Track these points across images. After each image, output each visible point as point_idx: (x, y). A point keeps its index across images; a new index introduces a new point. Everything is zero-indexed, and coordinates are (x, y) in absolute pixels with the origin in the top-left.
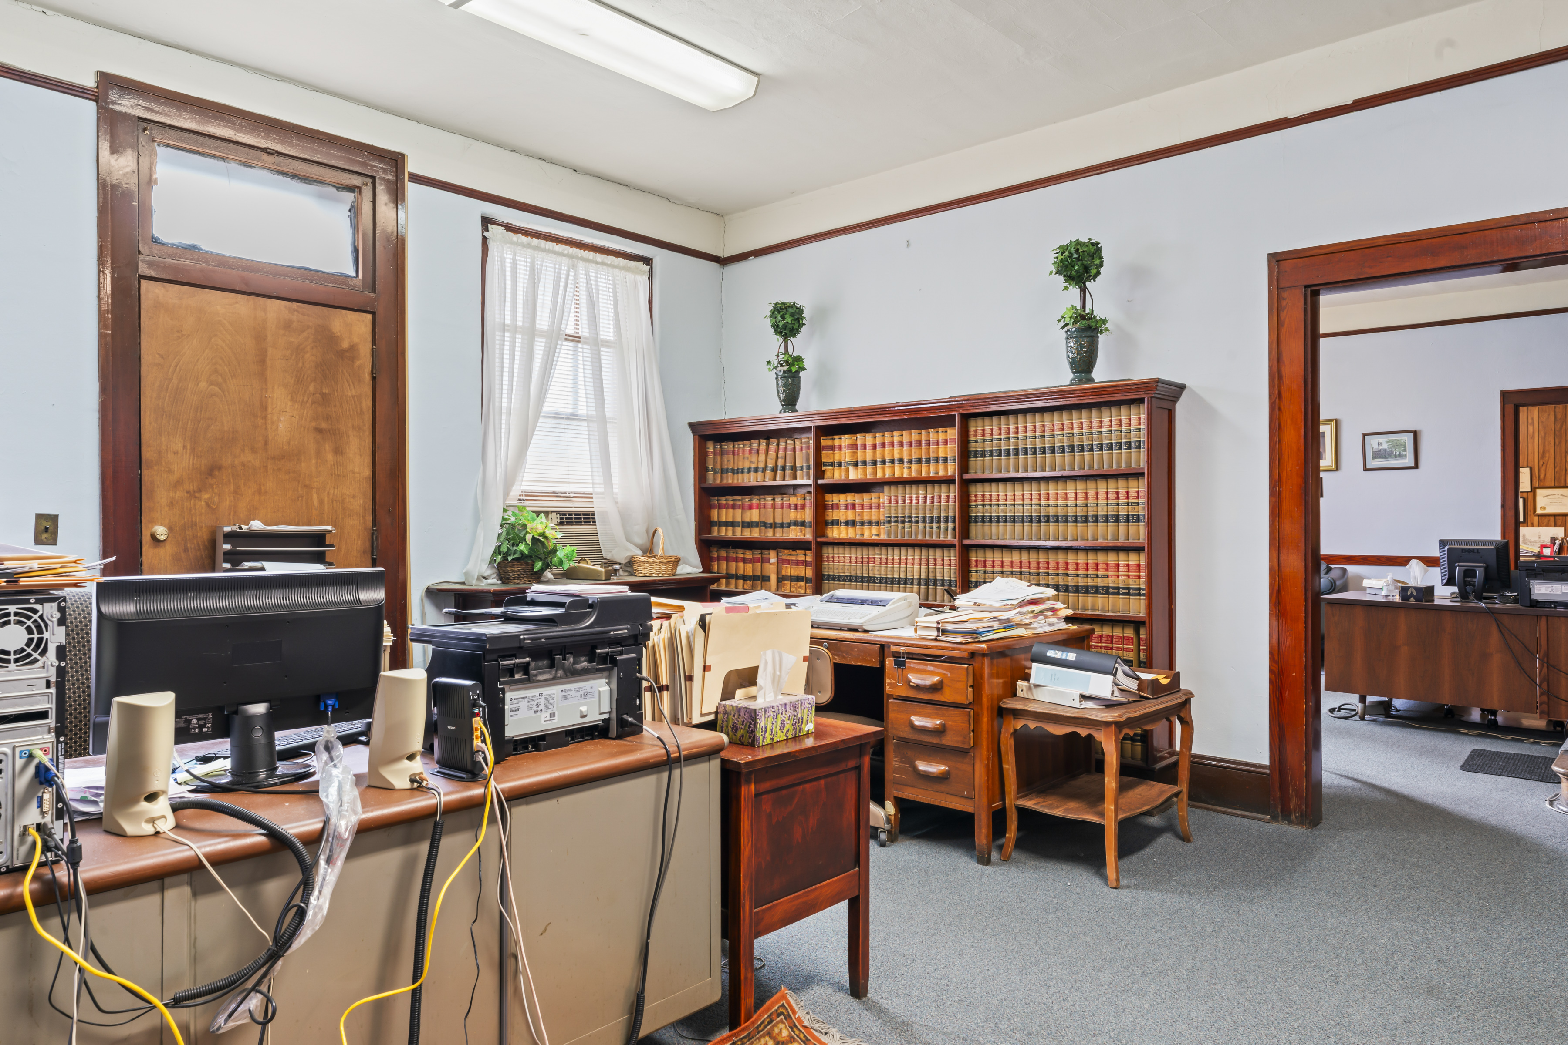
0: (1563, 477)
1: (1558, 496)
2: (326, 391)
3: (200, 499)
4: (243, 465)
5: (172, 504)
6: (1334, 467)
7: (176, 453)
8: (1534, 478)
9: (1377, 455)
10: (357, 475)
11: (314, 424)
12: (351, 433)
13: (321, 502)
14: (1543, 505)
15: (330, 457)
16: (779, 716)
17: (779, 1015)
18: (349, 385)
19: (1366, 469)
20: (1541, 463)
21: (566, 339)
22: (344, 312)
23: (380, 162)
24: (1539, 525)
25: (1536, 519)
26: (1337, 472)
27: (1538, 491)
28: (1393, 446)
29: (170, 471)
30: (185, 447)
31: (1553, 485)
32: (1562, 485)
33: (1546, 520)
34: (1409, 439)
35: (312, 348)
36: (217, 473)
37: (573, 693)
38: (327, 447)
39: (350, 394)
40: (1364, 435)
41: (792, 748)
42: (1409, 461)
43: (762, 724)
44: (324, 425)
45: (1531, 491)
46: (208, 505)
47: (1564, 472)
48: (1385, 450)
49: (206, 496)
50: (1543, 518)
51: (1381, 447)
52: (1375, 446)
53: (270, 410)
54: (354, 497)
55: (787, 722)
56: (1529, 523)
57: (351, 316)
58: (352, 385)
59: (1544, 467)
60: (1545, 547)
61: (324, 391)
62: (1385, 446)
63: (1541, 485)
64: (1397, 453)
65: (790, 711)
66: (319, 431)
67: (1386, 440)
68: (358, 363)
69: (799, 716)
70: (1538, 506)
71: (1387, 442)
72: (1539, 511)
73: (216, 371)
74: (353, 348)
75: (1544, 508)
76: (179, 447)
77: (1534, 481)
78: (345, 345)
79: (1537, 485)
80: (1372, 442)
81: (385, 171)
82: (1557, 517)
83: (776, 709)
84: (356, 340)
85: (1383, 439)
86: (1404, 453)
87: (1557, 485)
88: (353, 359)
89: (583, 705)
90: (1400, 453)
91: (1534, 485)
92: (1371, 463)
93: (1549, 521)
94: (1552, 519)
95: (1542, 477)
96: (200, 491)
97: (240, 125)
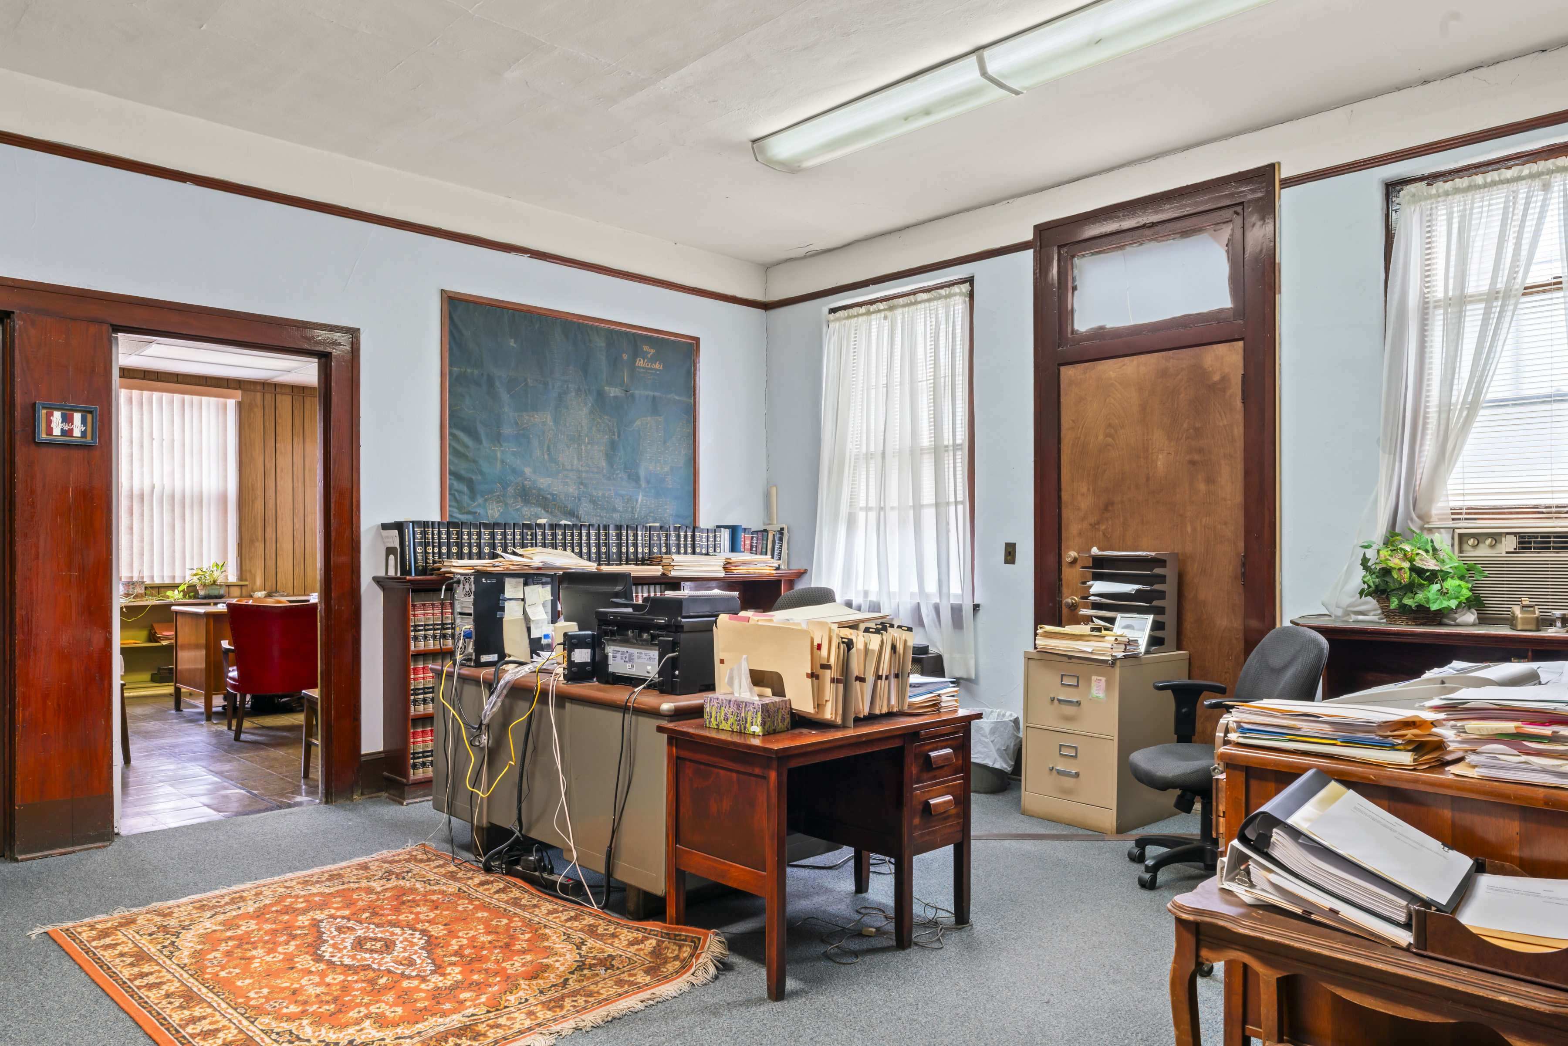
2: (1198, 425)
3: (1099, 530)
4: (1130, 500)
5: (1080, 534)
7: (1083, 495)
10: (1229, 502)
11: (1187, 458)
12: (1223, 462)
13: (1194, 530)
15: (1202, 486)
16: (723, 708)
17: (692, 941)
18: (1221, 416)
21: (1524, 294)
22: (1215, 346)
23: (1248, 185)
29: (1079, 509)
30: (1088, 489)
35: (1186, 388)
36: (1110, 508)
37: (643, 656)
38: (1200, 477)
39: (1221, 424)
41: (736, 739)
43: (708, 709)
44: (1197, 457)
46: (1104, 535)
49: (1103, 527)
53: (1150, 451)
54: (1226, 523)
55: (730, 716)
57: (1221, 348)
58: (1223, 416)
61: (1197, 425)
65: (733, 708)
66: (1192, 463)
68: (1229, 392)
69: (743, 715)
73: (1110, 425)
74: (1224, 379)
76: (1084, 489)
78: (1216, 378)
81: (1253, 191)
83: (720, 701)
84: (1227, 370)
88: (1224, 390)
89: (649, 665)
96: (1098, 523)
97: (1124, 216)
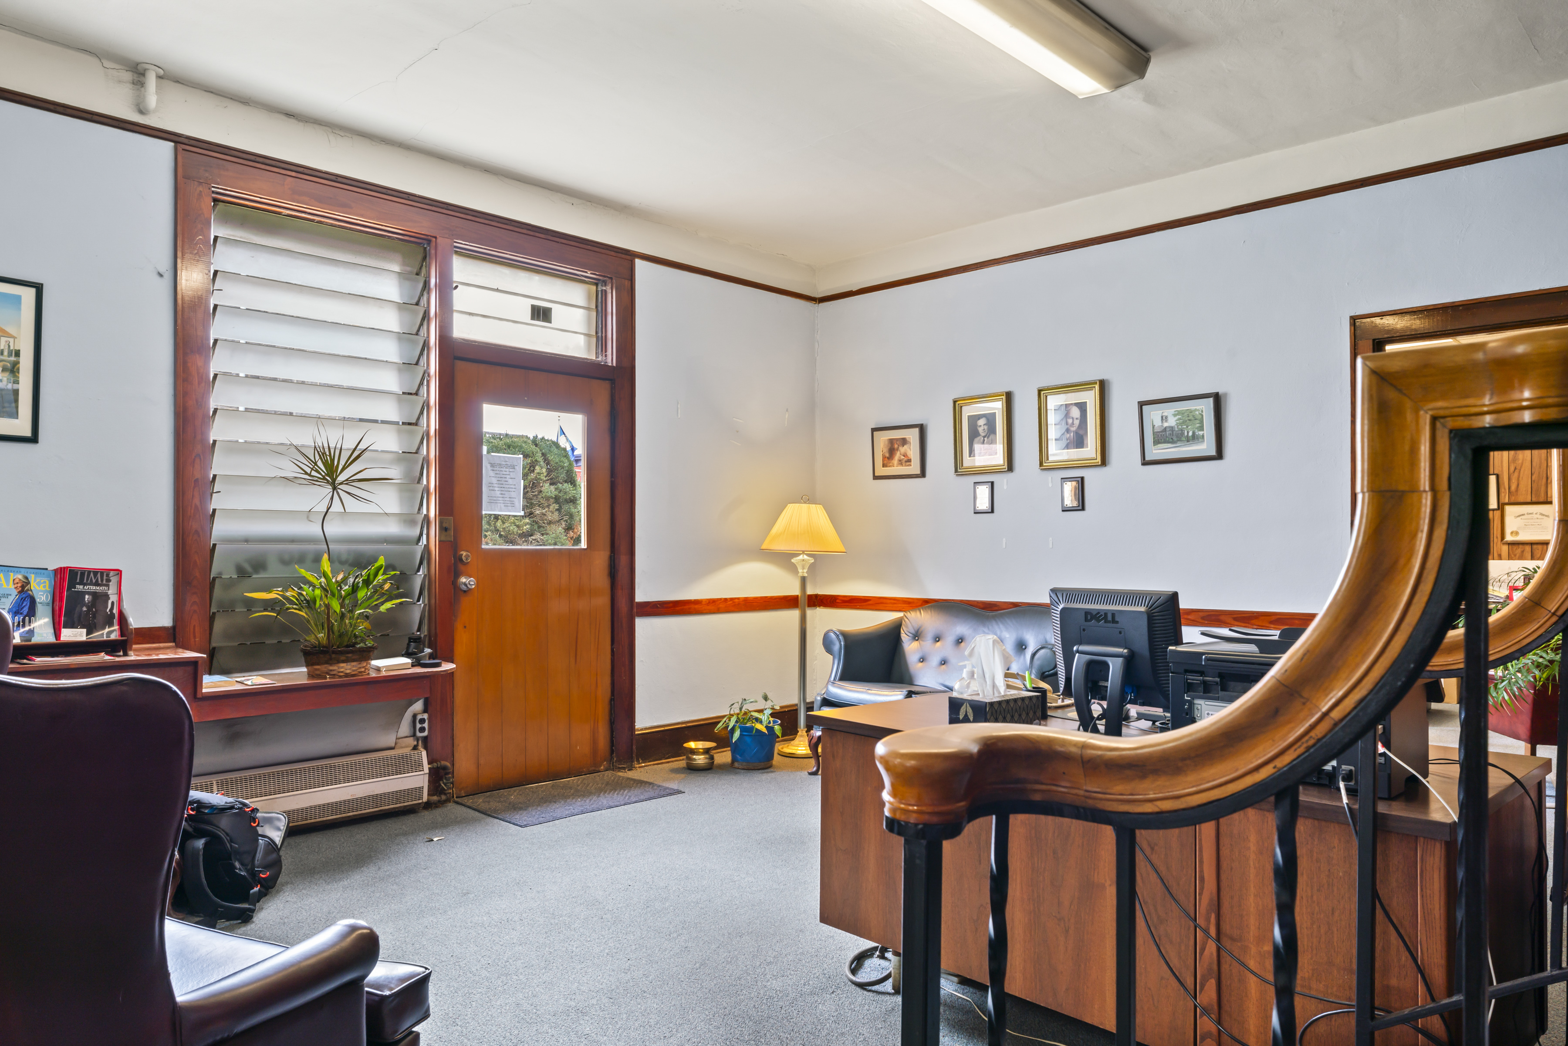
0: (1543, 489)
1: (1535, 516)
6: (1099, 460)
8: (1502, 490)
9: (1162, 437)
14: (1515, 529)
19: (1145, 463)
20: (1512, 469)
24: (1510, 558)
25: (1505, 548)
26: (1104, 470)
27: (1509, 509)
28: (1184, 422)
31: (1529, 500)
32: (1542, 500)
33: (1518, 550)
34: (1206, 407)
40: (1141, 404)
42: (1207, 447)
45: (1498, 508)
47: (1544, 480)
48: (1172, 428)
50: (1515, 547)
51: (1166, 425)
52: (1158, 423)
56: (1496, 555)
59: (1516, 474)
60: (1516, 589)
62: (1172, 422)
63: (1513, 500)
64: (1190, 434)
67: (1172, 411)
70: (1508, 530)
71: (1175, 415)
72: (1509, 538)
75: (1517, 533)
77: (1502, 495)
79: (1507, 501)
80: (1154, 415)
82: (1535, 547)
85: (1169, 410)
86: (1201, 433)
87: (1534, 500)
90: (1194, 433)
91: (1502, 501)
92: (1155, 452)
93: (1523, 552)
94: (1528, 548)
95: (1513, 488)
